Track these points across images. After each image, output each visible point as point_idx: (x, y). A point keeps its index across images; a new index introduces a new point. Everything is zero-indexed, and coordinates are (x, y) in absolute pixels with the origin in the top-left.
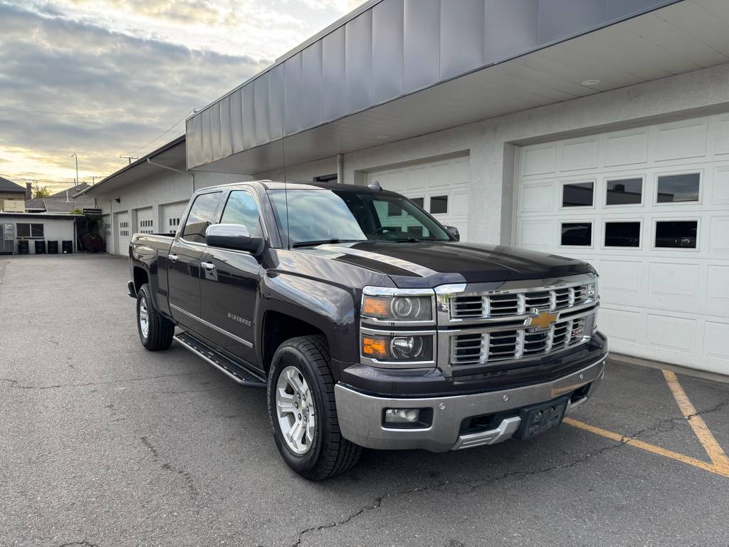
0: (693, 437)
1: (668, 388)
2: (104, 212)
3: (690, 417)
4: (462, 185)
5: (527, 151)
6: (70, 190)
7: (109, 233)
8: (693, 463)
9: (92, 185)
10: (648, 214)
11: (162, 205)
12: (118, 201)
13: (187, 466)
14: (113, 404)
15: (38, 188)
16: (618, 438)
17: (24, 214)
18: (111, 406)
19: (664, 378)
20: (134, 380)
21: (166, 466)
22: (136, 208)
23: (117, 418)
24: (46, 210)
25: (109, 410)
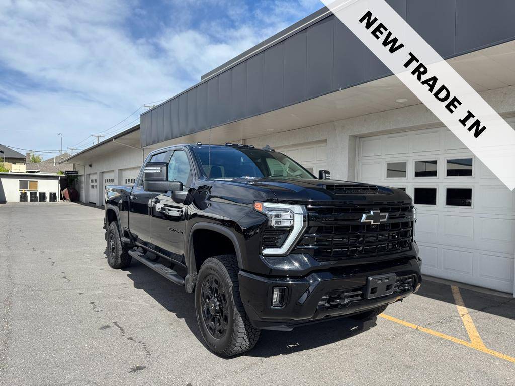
0: (463, 327)
1: (453, 296)
2: (80, 174)
3: (463, 315)
4: (322, 162)
5: (364, 141)
6: (56, 158)
7: (83, 188)
8: (459, 342)
10: (442, 183)
11: (121, 170)
12: (90, 166)
13: (143, 339)
14: (93, 301)
15: (33, 156)
16: (414, 326)
17: (25, 174)
18: (93, 303)
19: (451, 291)
20: (106, 287)
21: (131, 339)
22: (103, 171)
23: (97, 310)
24: (39, 172)
25: (92, 305)
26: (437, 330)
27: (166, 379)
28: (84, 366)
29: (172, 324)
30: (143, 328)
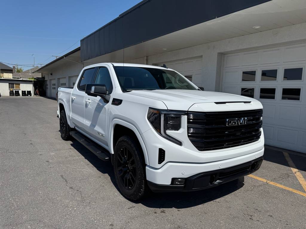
0: (297, 181)
1: (286, 160)
2: (46, 79)
3: (295, 173)
4: (198, 71)
5: (227, 57)
6: (31, 69)
7: (48, 88)
8: (298, 193)
9: (40, 67)
10: (280, 85)
11: (70, 77)
12: (51, 74)
13: (80, 188)
14: (49, 160)
15: (18, 68)
16: (265, 181)
17: (12, 79)
18: (48, 161)
19: (284, 156)
20: (58, 150)
21: (71, 188)
22: (59, 78)
23: (51, 166)
24: (21, 78)
25: (47, 163)
26: (281, 184)
27: (95, 220)
28: (38, 209)
29: (100, 177)
30: (80, 180)
